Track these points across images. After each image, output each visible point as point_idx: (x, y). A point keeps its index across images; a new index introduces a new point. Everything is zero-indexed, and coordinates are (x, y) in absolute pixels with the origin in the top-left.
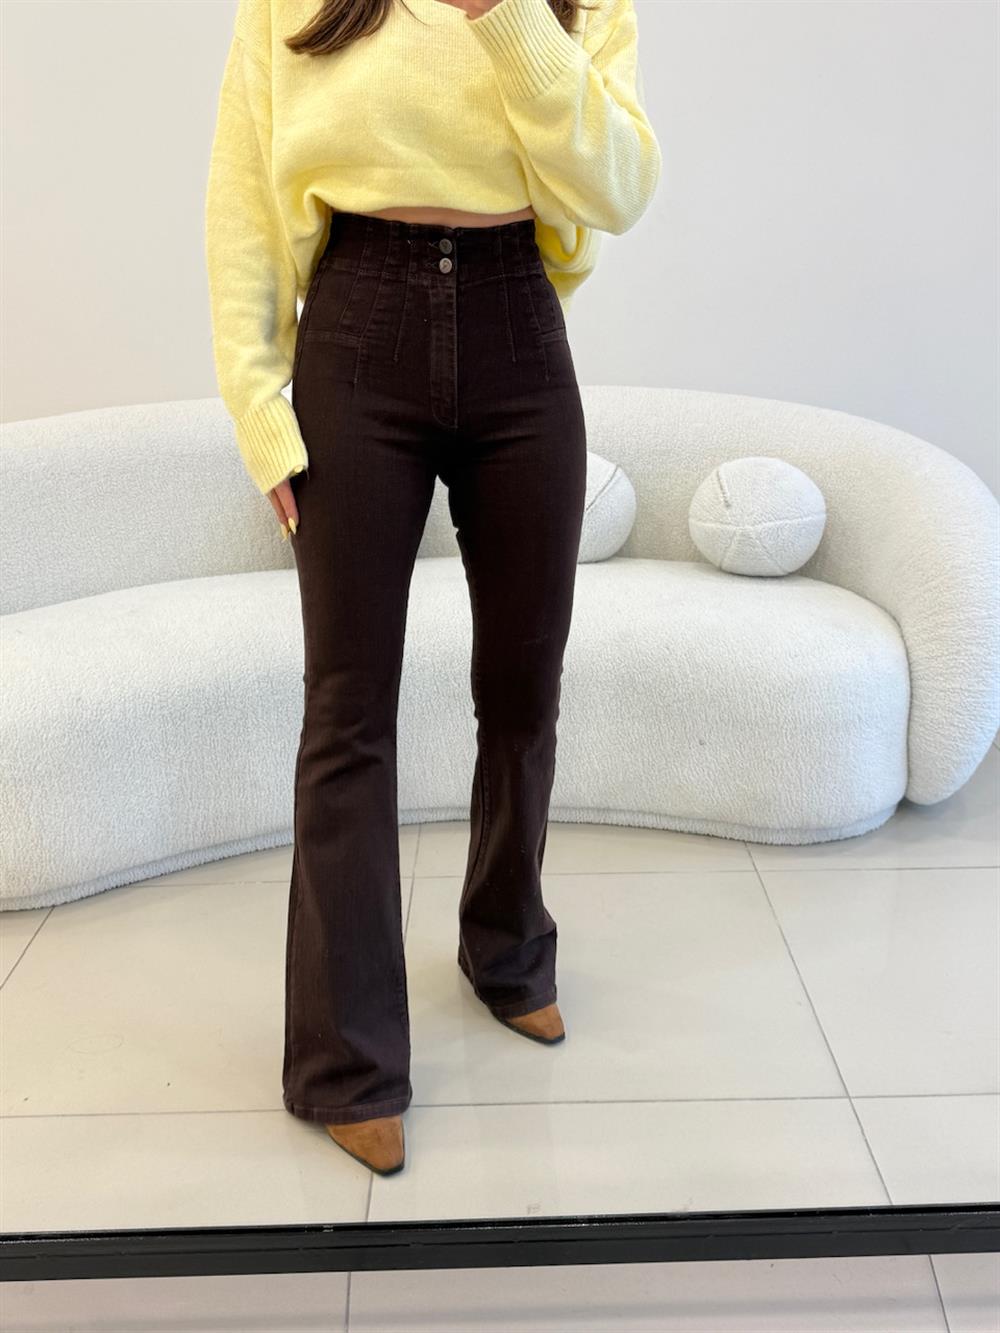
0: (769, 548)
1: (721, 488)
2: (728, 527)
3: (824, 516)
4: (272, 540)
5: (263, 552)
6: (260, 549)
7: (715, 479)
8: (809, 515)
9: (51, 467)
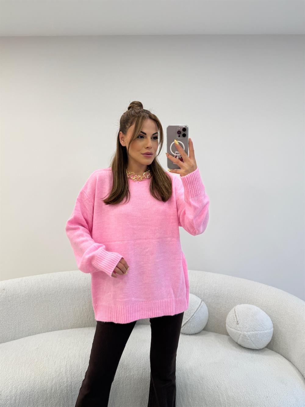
0: (253, 341)
1: (236, 316)
2: (239, 332)
7: (234, 312)
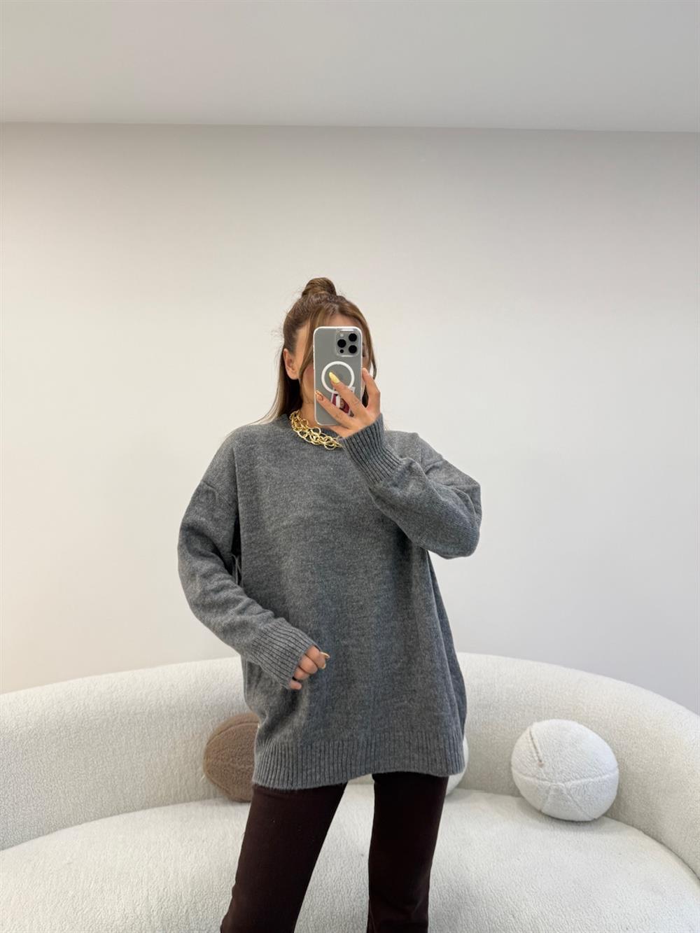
0: (579, 803)
1: (535, 747)
2: (545, 783)
3: (617, 772)
4: (196, 774)
5: (188, 782)
6: (186, 781)
7: (530, 738)
8: (606, 774)
9: (35, 729)
